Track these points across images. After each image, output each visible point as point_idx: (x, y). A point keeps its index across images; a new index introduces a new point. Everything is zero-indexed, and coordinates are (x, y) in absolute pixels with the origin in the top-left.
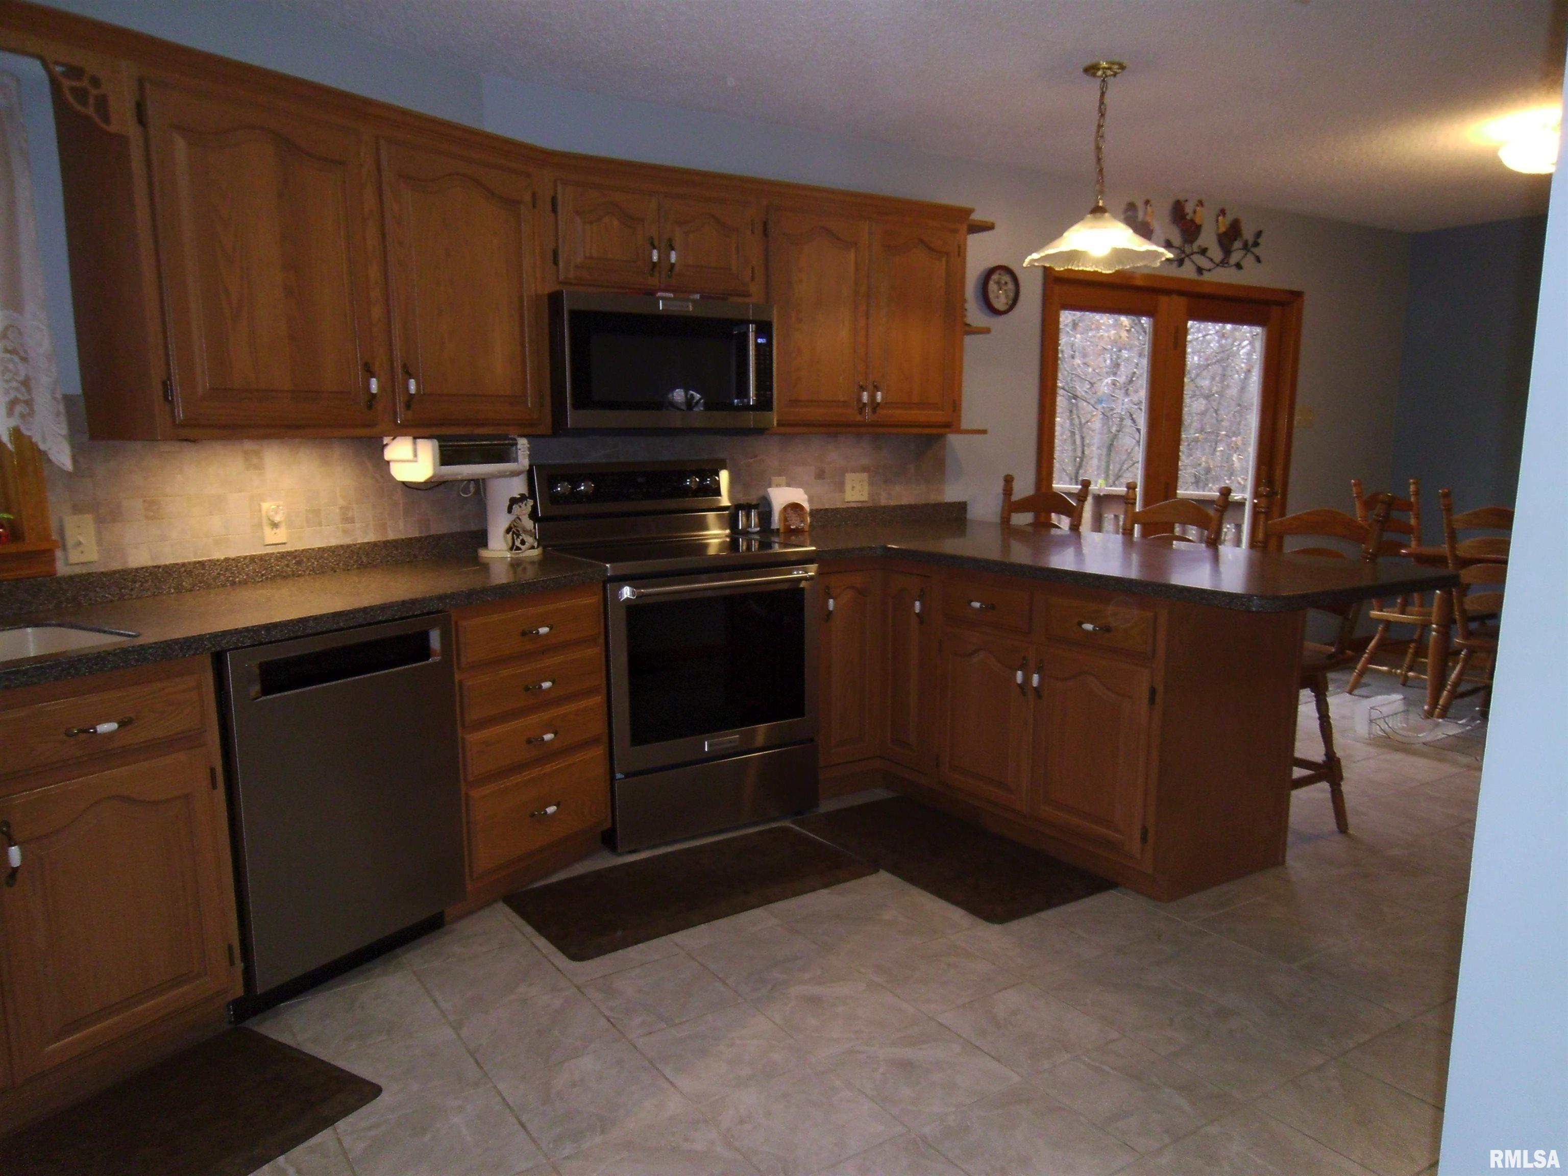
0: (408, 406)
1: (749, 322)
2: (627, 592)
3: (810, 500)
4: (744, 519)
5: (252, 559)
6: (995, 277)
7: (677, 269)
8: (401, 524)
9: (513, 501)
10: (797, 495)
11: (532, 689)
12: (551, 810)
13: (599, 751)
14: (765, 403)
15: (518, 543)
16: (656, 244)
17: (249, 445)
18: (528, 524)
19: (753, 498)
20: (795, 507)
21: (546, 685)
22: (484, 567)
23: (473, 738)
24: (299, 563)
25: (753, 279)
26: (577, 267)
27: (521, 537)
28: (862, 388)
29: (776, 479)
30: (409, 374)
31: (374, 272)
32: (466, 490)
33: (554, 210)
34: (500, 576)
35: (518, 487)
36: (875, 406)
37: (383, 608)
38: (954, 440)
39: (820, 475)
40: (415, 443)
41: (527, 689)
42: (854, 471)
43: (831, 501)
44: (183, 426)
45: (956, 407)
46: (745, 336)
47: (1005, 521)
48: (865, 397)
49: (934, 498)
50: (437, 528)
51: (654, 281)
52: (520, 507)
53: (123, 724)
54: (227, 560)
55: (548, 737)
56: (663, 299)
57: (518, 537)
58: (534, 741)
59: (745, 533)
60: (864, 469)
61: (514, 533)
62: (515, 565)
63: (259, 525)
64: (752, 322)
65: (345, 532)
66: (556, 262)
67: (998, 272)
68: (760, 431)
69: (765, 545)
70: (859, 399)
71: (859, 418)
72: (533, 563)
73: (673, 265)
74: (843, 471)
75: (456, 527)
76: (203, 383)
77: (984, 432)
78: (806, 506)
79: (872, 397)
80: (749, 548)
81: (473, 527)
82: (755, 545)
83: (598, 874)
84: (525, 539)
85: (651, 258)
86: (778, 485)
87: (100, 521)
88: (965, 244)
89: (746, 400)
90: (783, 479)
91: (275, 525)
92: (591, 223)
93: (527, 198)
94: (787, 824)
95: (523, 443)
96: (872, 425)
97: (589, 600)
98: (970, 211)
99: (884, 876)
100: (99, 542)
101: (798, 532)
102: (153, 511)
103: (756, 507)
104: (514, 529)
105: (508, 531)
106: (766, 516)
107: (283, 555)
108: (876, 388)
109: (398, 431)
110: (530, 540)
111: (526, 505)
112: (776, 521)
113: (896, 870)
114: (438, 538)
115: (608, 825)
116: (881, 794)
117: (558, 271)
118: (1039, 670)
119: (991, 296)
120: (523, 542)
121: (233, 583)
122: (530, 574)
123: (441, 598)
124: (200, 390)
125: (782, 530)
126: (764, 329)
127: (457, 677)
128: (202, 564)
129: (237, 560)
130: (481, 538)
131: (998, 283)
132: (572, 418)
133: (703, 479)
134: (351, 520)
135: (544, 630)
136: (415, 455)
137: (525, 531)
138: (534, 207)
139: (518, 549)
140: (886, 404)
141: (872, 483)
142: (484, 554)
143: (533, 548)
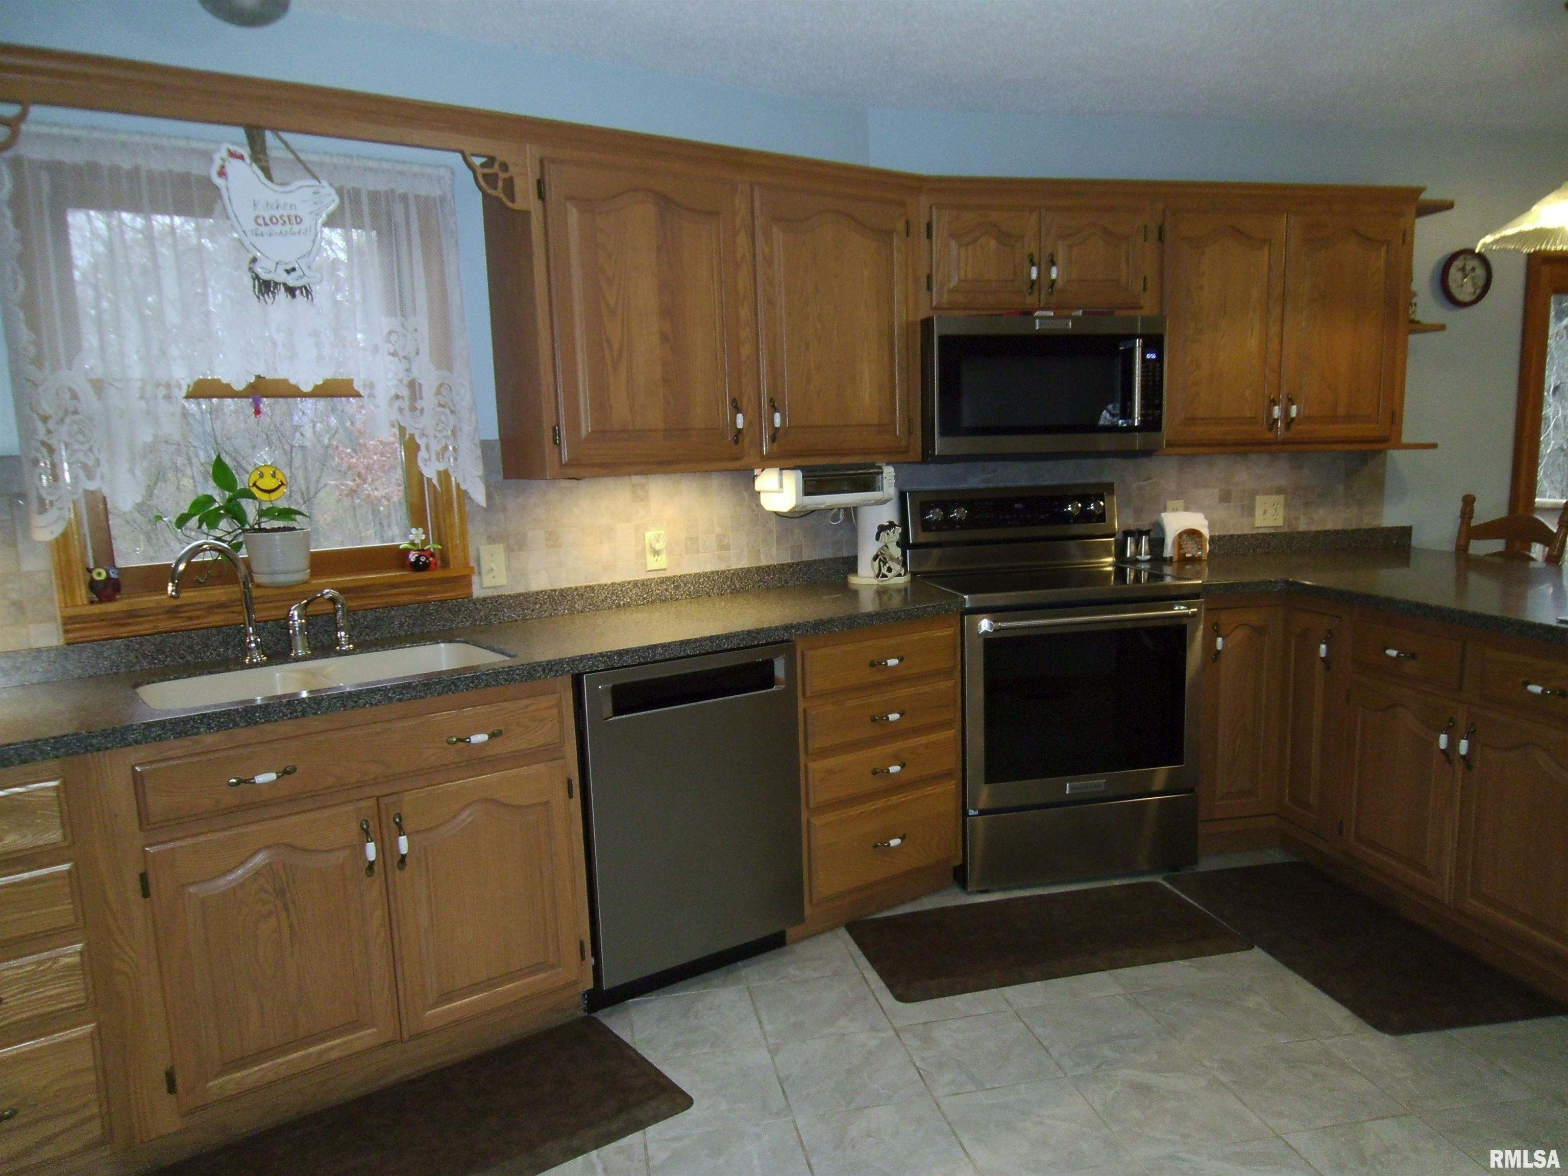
0: (773, 439)
1: (1133, 337)
2: (985, 625)
3: (1211, 526)
4: (1133, 547)
5: (635, 584)
6: (1458, 263)
7: (1058, 286)
8: (774, 550)
9: (882, 528)
10: (1197, 521)
11: (879, 720)
12: (895, 842)
13: (951, 786)
14: (1152, 423)
15: (884, 571)
16: (1036, 260)
17: (636, 479)
18: (897, 552)
19: (1145, 525)
20: (1193, 534)
21: (894, 717)
22: (854, 594)
23: (817, 767)
24: (677, 588)
25: (1145, 289)
26: (951, 291)
27: (888, 565)
28: (1274, 402)
29: (1170, 504)
30: (774, 408)
31: (745, 312)
32: (835, 518)
33: (929, 236)
34: (868, 604)
35: (888, 513)
36: (1289, 422)
37: (728, 637)
38: (1396, 456)
39: (1225, 498)
40: (781, 475)
41: (874, 720)
42: (1268, 492)
43: (1237, 525)
44: (567, 465)
45: (1395, 418)
46: (1131, 352)
47: (1461, 549)
48: (1277, 412)
49: (1368, 522)
50: (809, 555)
51: (1031, 300)
52: (888, 534)
53: (492, 736)
54: (613, 584)
55: (894, 769)
56: (1040, 318)
57: (885, 564)
58: (880, 772)
59: (1134, 561)
60: (1279, 491)
61: (880, 560)
62: (881, 592)
63: (643, 552)
64: (1139, 337)
65: (720, 558)
66: (929, 287)
67: (1462, 257)
68: (1147, 453)
69: (1156, 576)
70: (1270, 413)
71: (1269, 436)
72: (899, 591)
73: (1053, 282)
74: (1254, 493)
75: (828, 553)
76: (586, 427)
77: (1434, 446)
78: (1206, 532)
79: (1286, 412)
80: (1137, 578)
81: (845, 554)
82: (1144, 576)
83: (944, 911)
84: (892, 567)
85: (1030, 274)
86: (1175, 510)
87: (509, 550)
88: (1412, 230)
89: (1130, 421)
90: (1181, 503)
91: (657, 553)
92: (967, 245)
93: (900, 226)
94: (1159, 879)
95: (889, 472)
96: (1285, 442)
97: (945, 633)
98: (1420, 190)
99: (1258, 954)
100: (508, 568)
101: (1194, 560)
102: (553, 541)
103: (1147, 533)
104: (880, 557)
105: (875, 558)
106: (1157, 543)
107: (663, 581)
108: (1291, 401)
109: (767, 462)
110: (897, 568)
111: (894, 532)
112: (1169, 551)
113: (1272, 949)
114: (809, 564)
115: (959, 862)
116: (1275, 856)
117: (931, 296)
118: (1470, 736)
119: (1453, 286)
120: (890, 570)
121: (618, 606)
122: (896, 602)
123: (787, 628)
124: (584, 434)
125: (1175, 559)
126: (1154, 343)
127: (801, 705)
128: (592, 588)
129: (622, 584)
130: (851, 564)
131: (1463, 269)
132: (939, 445)
133: (1086, 504)
134: (727, 548)
135: (892, 662)
136: (781, 486)
137: (892, 558)
138: (908, 234)
139: (884, 576)
140: (1303, 419)
141: (1287, 506)
142: (854, 580)
143: (899, 575)
